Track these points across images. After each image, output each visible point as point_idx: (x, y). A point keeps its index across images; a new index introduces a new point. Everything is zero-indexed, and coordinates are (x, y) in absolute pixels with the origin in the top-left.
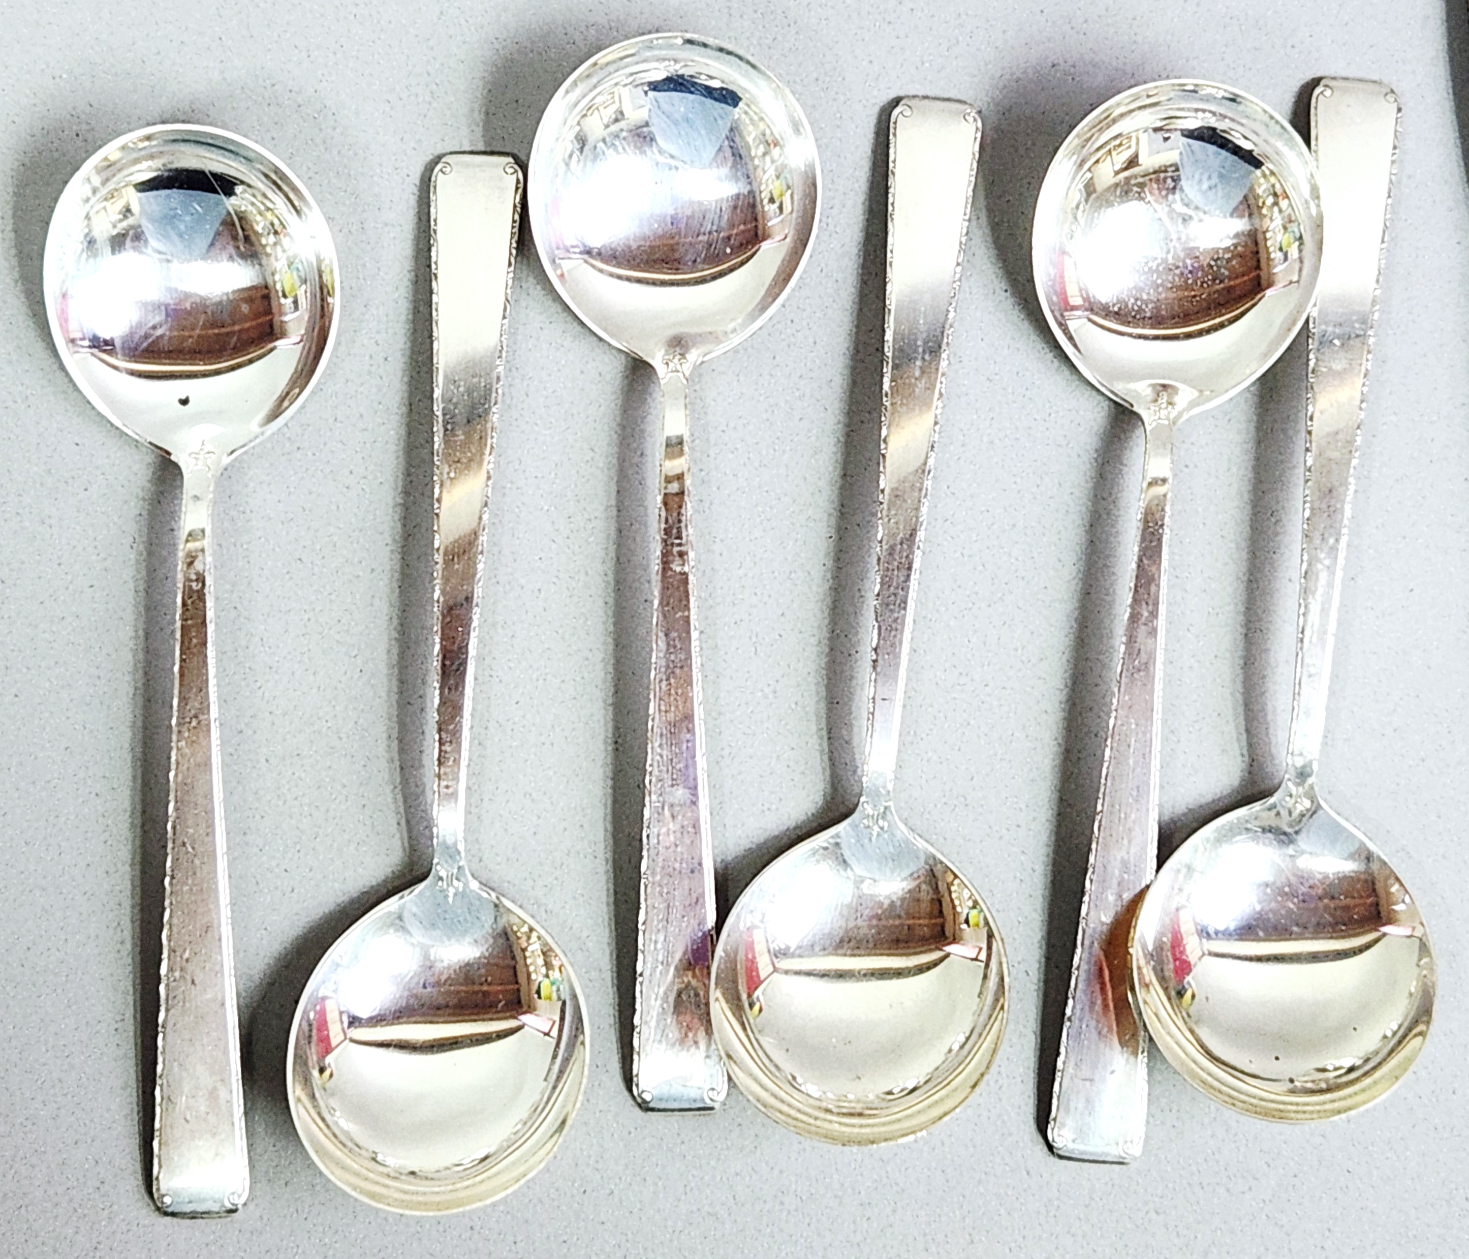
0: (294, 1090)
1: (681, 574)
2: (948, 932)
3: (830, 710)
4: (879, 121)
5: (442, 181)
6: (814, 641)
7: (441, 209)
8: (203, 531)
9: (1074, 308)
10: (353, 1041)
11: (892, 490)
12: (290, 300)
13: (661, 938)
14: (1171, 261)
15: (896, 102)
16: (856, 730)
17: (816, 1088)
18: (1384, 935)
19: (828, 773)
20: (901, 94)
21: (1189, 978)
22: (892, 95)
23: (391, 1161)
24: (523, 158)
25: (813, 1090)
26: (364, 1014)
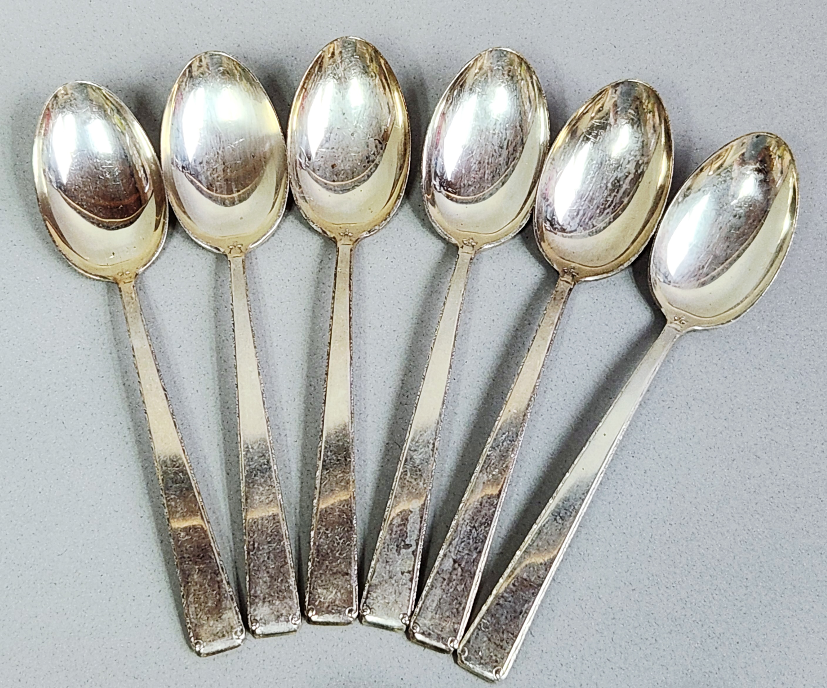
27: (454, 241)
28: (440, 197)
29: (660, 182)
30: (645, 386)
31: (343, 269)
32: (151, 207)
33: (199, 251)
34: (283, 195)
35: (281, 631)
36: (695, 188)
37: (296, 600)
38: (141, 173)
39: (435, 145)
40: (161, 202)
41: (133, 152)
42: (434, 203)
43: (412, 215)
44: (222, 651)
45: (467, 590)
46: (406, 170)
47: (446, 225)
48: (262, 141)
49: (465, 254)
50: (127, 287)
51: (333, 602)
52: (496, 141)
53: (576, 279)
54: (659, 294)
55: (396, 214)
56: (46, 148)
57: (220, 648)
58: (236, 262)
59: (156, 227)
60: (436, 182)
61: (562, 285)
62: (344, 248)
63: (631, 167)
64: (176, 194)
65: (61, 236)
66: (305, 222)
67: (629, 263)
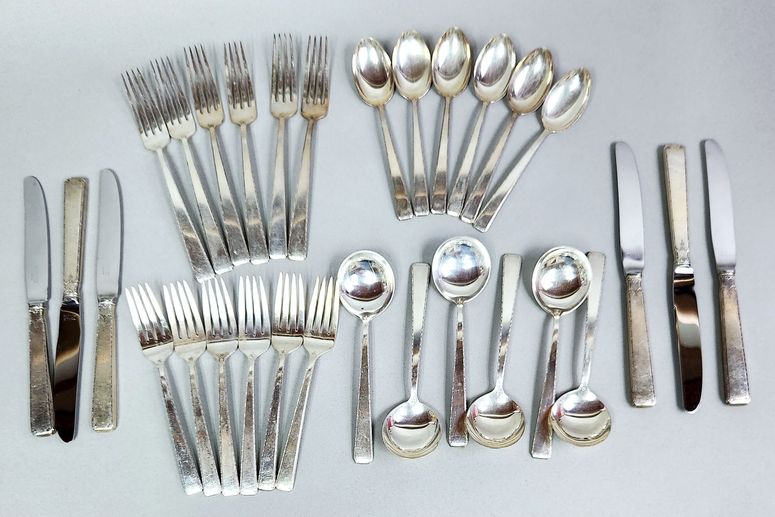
0: (384, 436)
1: (461, 341)
2: (514, 408)
3: (489, 372)
4: (501, 258)
5: (414, 268)
6: (486, 358)
7: (414, 272)
8: (367, 335)
9: (540, 290)
10: (395, 426)
11: (504, 327)
12: (385, 284)
13: (455, 412)
14: (559, 286)
15: (504, 255)
16: (494, 375)
17: (488, 437)
18: (601, 411)
19: (488, 383)
20: (505, 253)
21: (561, 418)
22: (503, 254)
23: (403, 449)
24: (430, 264)
25: (487, 437)
26: (398, 421)
27: (482, 99)
28: (479, 83)
29: (548, 83)
30: (536, 148)
31: (447, 106)
32: (389, 81)
33: (402, 99)
34: (430, 81)
35: (424, 215)
36: (560, 84)
37: (428, 207)
38: (386, 69)
39: (479, 65)
40: (392, 81)
41: (384, 62)
42: (477, 86)
43: (469, 90)
44: (406, 220)
45: (478, 206)
46: (469, 75)
47: (479, 93)
48: (424, 61)
49: (485, 104)
50: (381, 109)
51: (439, 207)
52: (498, 67)
53: (519, 114)
54: (543, 120)
55: (465, 90)
56: (358, 59)
57: (406, 219)
58: (414, 103)
59: (390, 89)
60: (478, 78)
61: (514, 116)
62: (448, 100)
63: (539, 78)
64: (397, 79)
65: (362, 91)
66: (436, 91)
67: (535, 110)
